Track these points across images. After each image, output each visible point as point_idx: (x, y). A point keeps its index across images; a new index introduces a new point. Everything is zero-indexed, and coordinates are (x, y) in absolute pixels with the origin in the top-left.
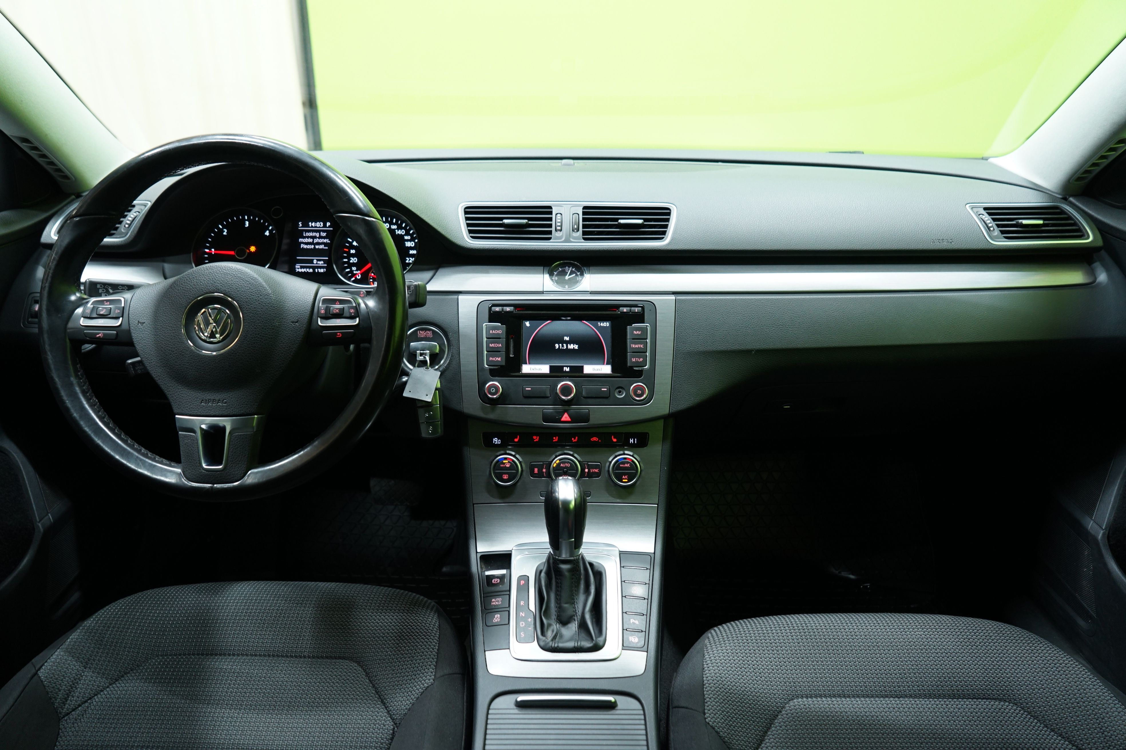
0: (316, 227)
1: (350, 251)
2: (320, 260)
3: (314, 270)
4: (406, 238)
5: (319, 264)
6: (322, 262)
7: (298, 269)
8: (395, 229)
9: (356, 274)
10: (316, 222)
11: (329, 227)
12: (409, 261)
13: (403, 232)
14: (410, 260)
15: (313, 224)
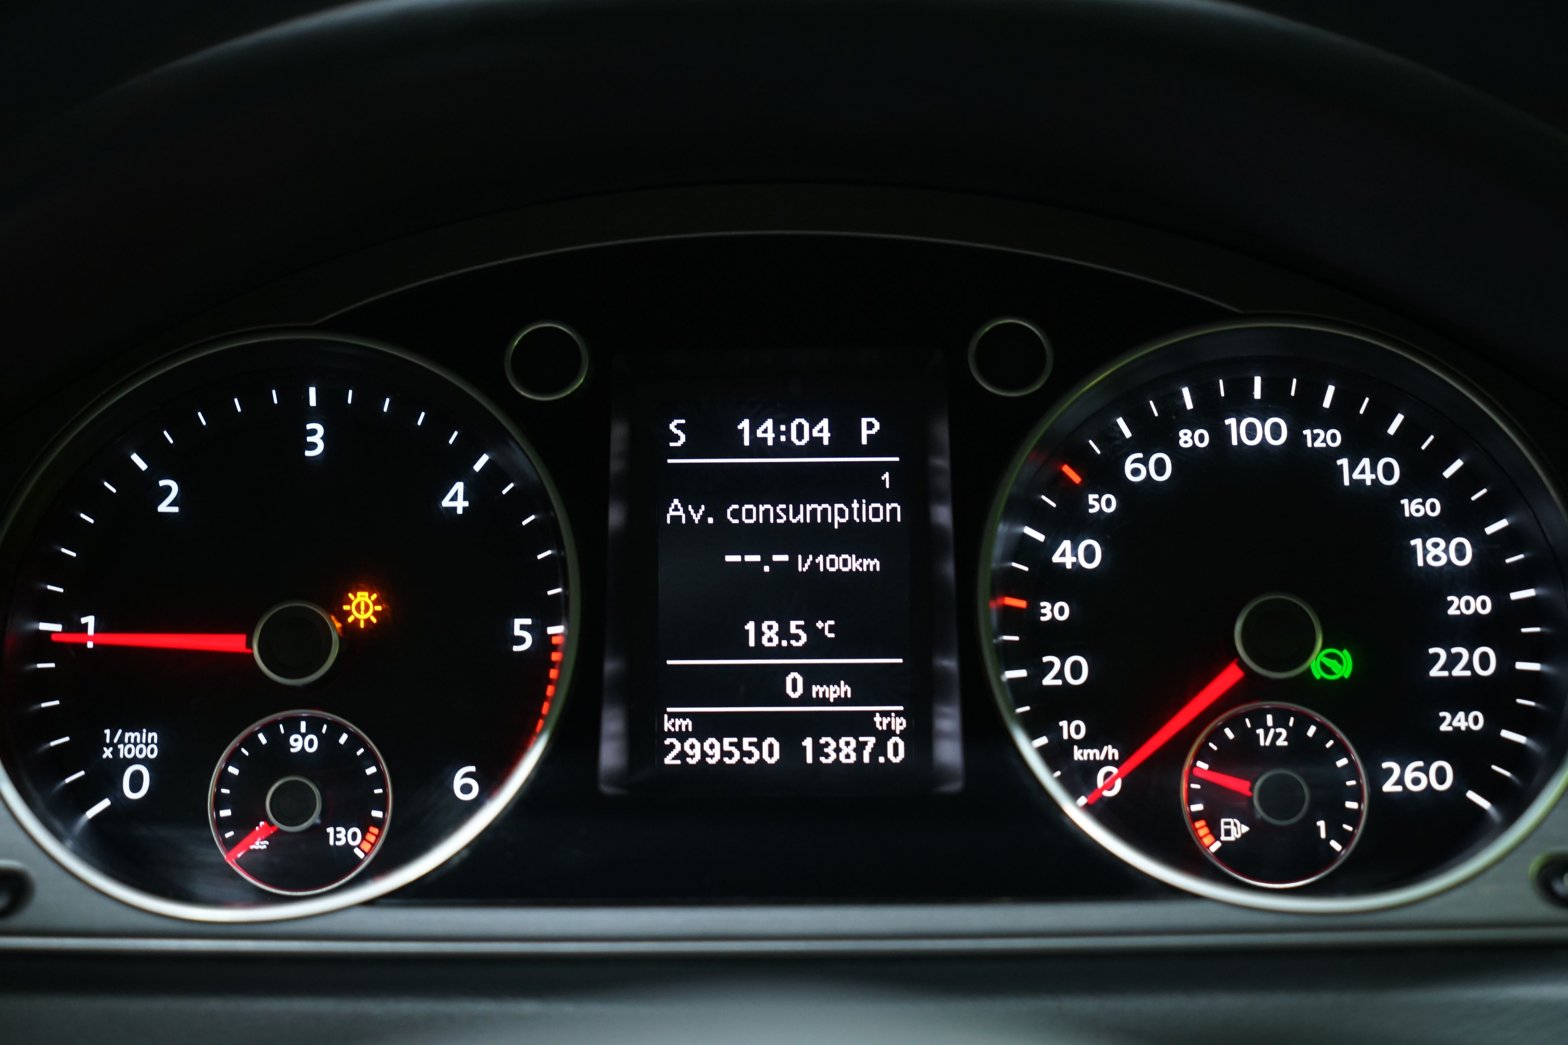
0: (788, 449)
1: (1036, 611)
2: (829, 676)
3: (792, 750)
4: (1412, 508)
5: (825, 701)
6: (844, 689)
7: (682, 736)
8: (1329, 455)
9: (1094, 766)
10: (783, 419)
11: (876, 445)
12: (1449, 666)
13: (1388, 469)
14: (1453, 660)
15: (767, 431)
